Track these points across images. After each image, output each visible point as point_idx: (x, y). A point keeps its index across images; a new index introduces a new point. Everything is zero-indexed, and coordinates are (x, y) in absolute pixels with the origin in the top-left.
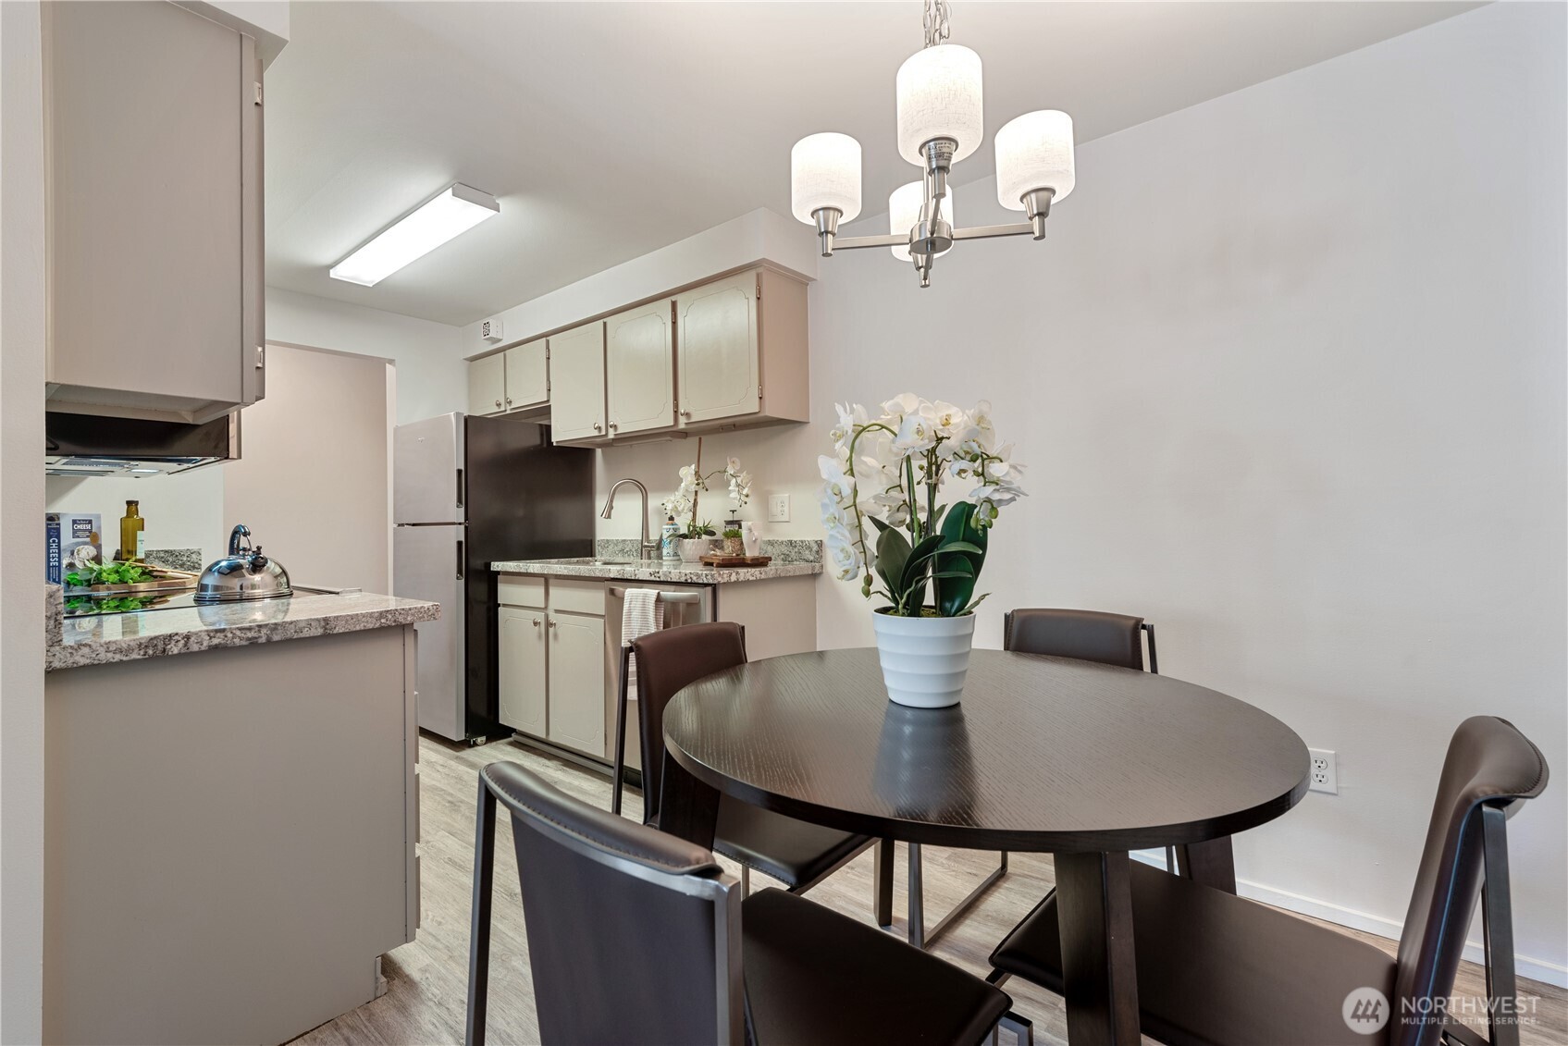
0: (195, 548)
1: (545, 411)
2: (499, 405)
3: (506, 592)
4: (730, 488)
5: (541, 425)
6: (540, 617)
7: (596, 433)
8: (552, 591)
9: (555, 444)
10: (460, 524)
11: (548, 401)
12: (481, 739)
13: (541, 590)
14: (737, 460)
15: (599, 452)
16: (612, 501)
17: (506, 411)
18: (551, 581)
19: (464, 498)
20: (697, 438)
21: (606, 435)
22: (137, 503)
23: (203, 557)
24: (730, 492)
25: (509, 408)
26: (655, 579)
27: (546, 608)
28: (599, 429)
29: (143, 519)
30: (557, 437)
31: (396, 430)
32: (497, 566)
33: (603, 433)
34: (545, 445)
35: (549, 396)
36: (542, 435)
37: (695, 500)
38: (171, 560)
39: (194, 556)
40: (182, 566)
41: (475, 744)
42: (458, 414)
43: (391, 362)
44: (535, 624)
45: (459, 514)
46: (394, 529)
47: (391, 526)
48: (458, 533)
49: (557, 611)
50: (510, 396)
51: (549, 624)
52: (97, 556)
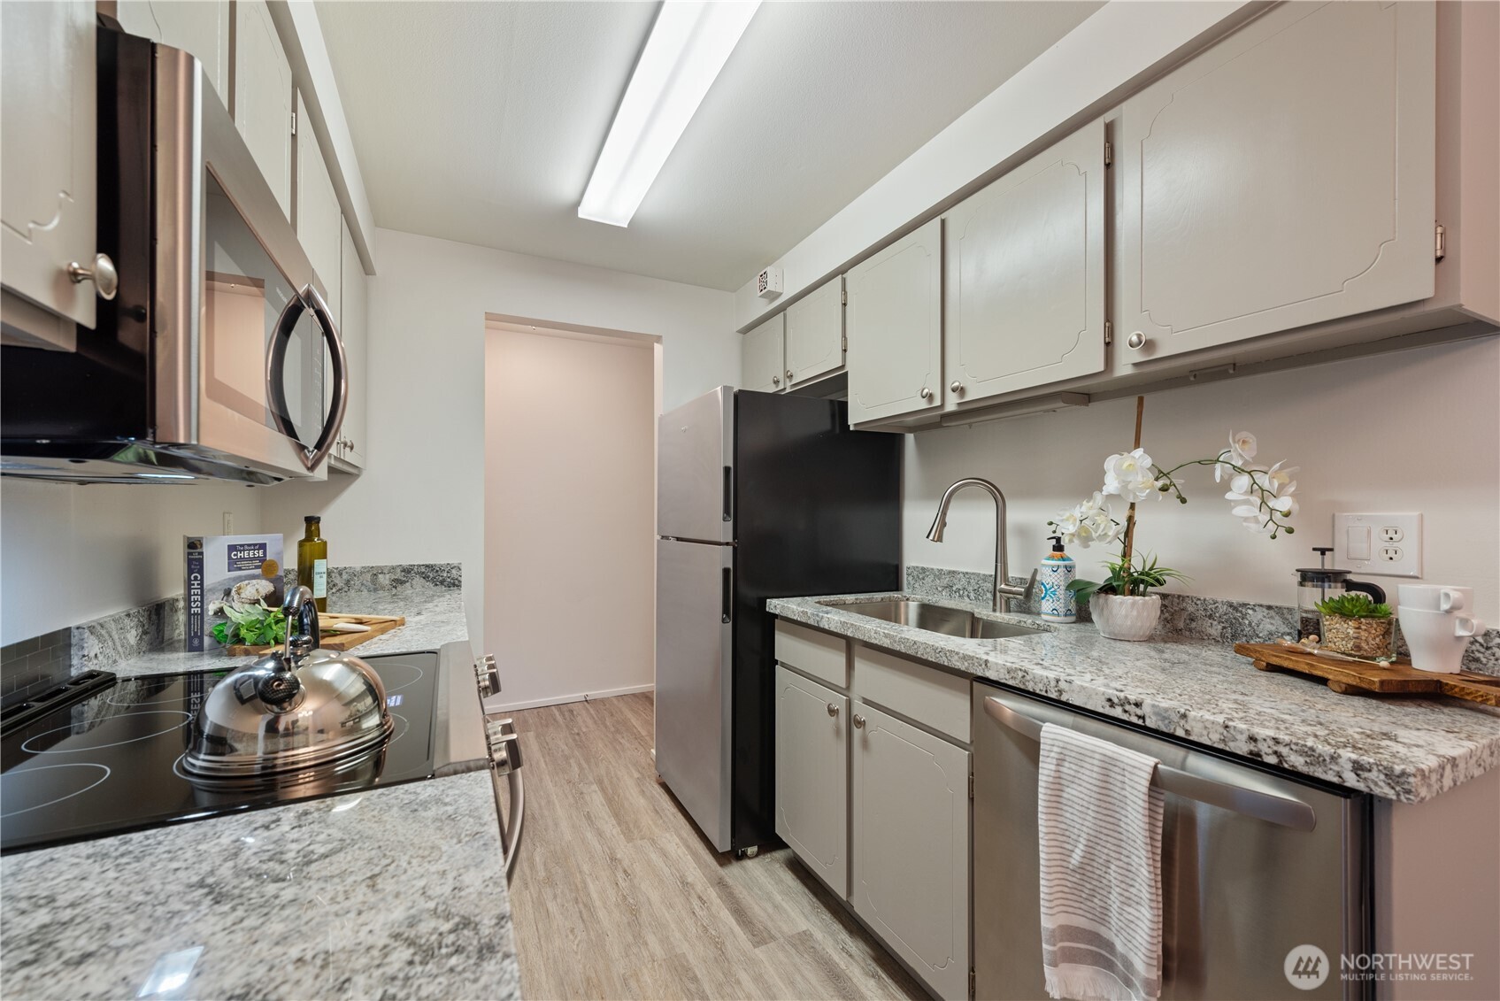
0: (454, 562)
1: (838, 382)
2: (776, 382)
3: (786, 646)
4: (1229, 496)
5: (831, 401)
6: (839, 702)
7: (923, 404)
8: (859, 665)
9: (852, 428)
10: (727, 544)
11: (843, 367)
12: (752, 850)
13: (841, 659)
14: (1252, 439)
15: (910, 439)
16: (944, 514)
17: (785, 389)
18: (857, 648)
19: (735, 506)
20: (1134, 400)
21: (942, 406)
22: (318, 520)
23: (463, 572)
24: (1230, 505)
25: (789, 384)
26: (1125, 717)
27: (848, 687)
28: (930, 397)
29: (326, 543)
30: (858, 415)
31: (661, 419)
32: (775, 605)
33: (937, 402)
34: (837, 431)
35: (844, 359)
36: (833, 416)
37: (1130, 520)
38: (431, 576)
39: (454, 571)
40: (442, 583)
41: (744, 856)
42: (726, 389)
43: (659, 339)
44: (832, 712)
45: (724, 531)
46: (658, 541)
47: (657, 537)
48: (723, 558)
49: (866, 702)
50: (791, 368)
51: (853, 722)
52: (274, 592)
